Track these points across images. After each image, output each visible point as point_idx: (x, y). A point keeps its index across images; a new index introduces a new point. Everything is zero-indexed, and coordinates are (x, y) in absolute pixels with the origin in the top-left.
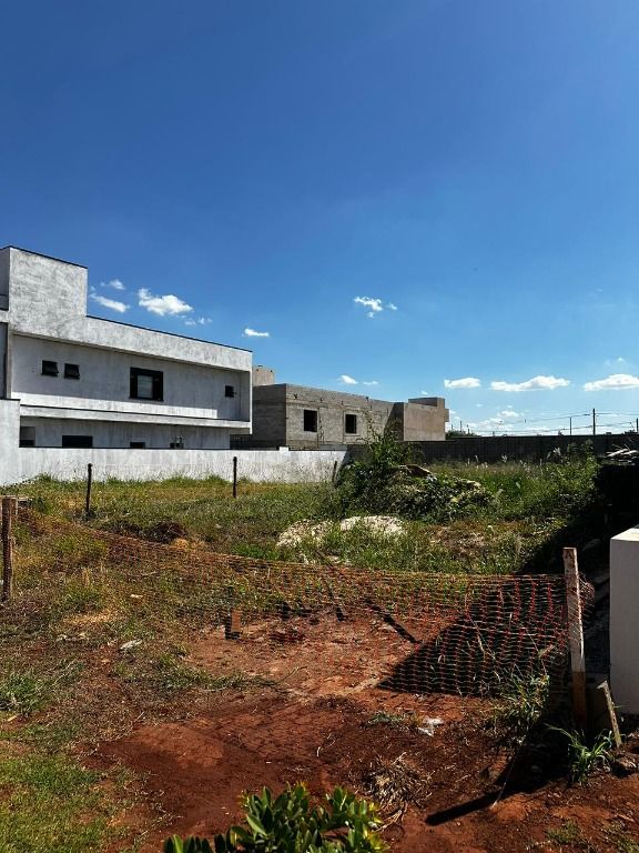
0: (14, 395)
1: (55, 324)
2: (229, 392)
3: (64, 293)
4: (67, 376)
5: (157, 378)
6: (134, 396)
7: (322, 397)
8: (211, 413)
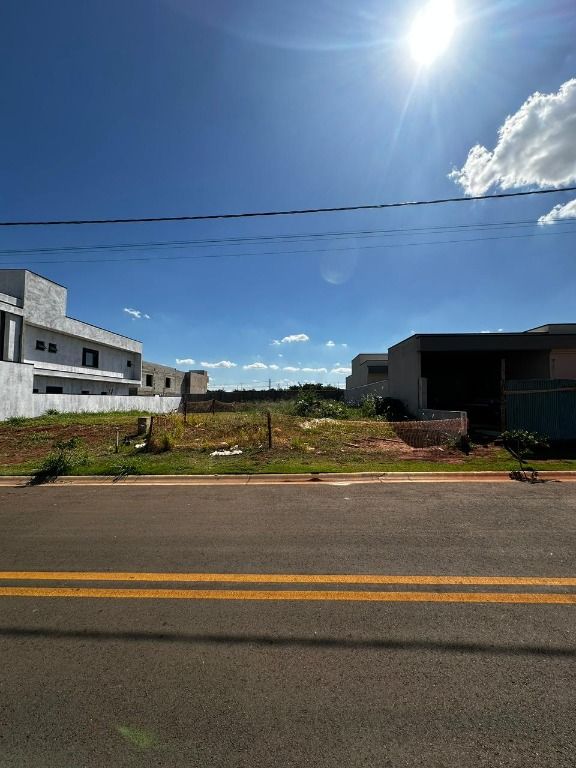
0: (25, 361)
1: (49, 320)
2: (129, 364)
3: (54, 302)
4: (50, 351)
5: (96, 354)
6: (84, 365)
7: (155, 368)
8: (120, 375)
